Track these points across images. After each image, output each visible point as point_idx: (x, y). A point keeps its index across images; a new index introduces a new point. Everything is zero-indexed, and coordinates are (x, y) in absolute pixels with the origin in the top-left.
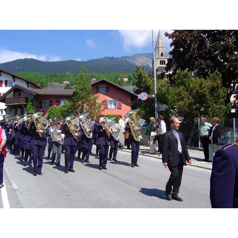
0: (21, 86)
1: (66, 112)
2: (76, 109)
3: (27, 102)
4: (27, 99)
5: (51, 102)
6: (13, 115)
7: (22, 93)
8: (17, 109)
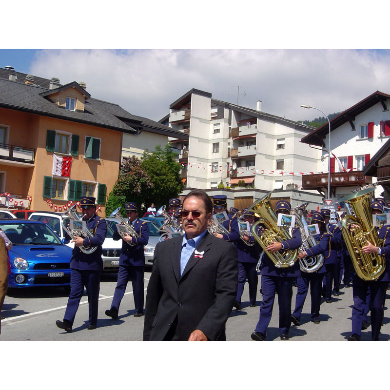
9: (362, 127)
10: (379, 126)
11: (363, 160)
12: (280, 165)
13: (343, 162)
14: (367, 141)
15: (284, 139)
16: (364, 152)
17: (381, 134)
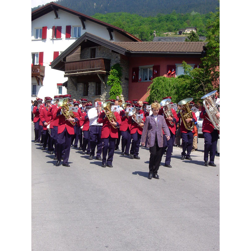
0: (96, 37)
1: (189, 89)
2: (209, 84)
3: (108, 69)
4: (107, 63)
5: (157, 68)
6: (81, 95)
7: (98, 49)
8: (89, 83)
9: (37, 30)
10: (51, 30)
11: (37, 56)
14: (41, 41)
16: (38, 50)
17: (53, 37)
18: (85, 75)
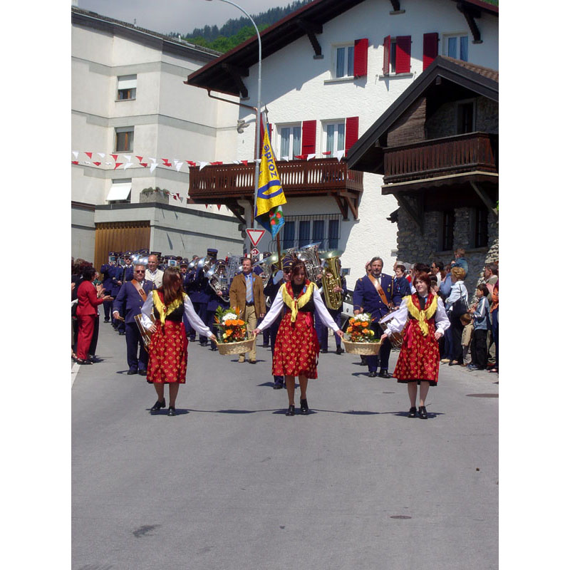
6: (433, 247)
7: (479, 107)
8: (455, 210)
9: (340, 51)
10: (381, 48)
11: (341, 132)
12: (124, 140)
13: (291, 136)
14: (352, 85)
15: (133, 76)
16: (343, 112)
17: (385, 69)
18: (436, 185)
